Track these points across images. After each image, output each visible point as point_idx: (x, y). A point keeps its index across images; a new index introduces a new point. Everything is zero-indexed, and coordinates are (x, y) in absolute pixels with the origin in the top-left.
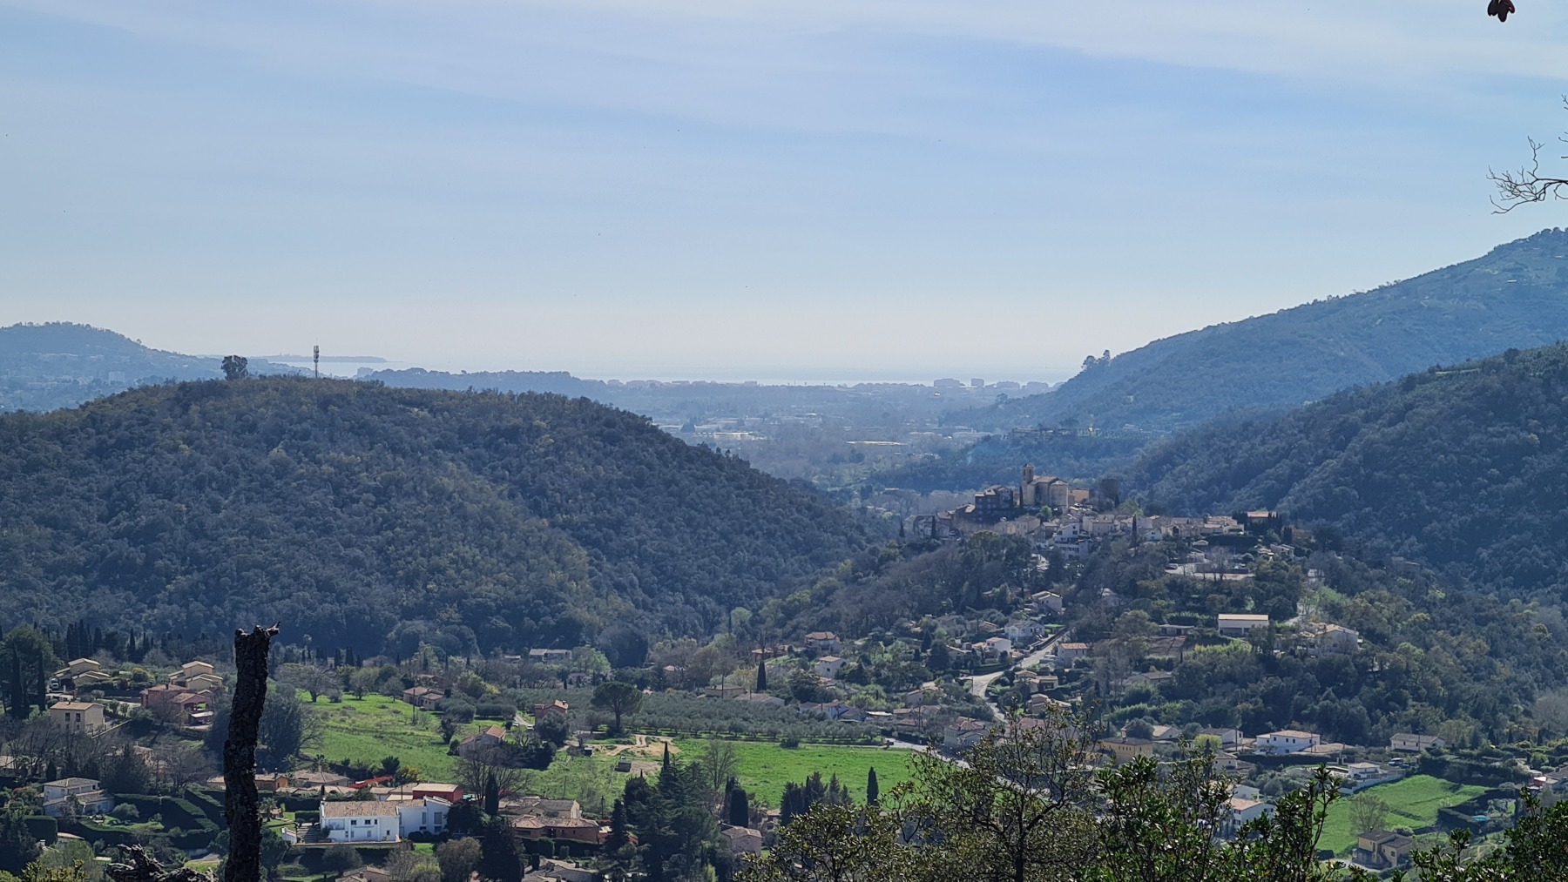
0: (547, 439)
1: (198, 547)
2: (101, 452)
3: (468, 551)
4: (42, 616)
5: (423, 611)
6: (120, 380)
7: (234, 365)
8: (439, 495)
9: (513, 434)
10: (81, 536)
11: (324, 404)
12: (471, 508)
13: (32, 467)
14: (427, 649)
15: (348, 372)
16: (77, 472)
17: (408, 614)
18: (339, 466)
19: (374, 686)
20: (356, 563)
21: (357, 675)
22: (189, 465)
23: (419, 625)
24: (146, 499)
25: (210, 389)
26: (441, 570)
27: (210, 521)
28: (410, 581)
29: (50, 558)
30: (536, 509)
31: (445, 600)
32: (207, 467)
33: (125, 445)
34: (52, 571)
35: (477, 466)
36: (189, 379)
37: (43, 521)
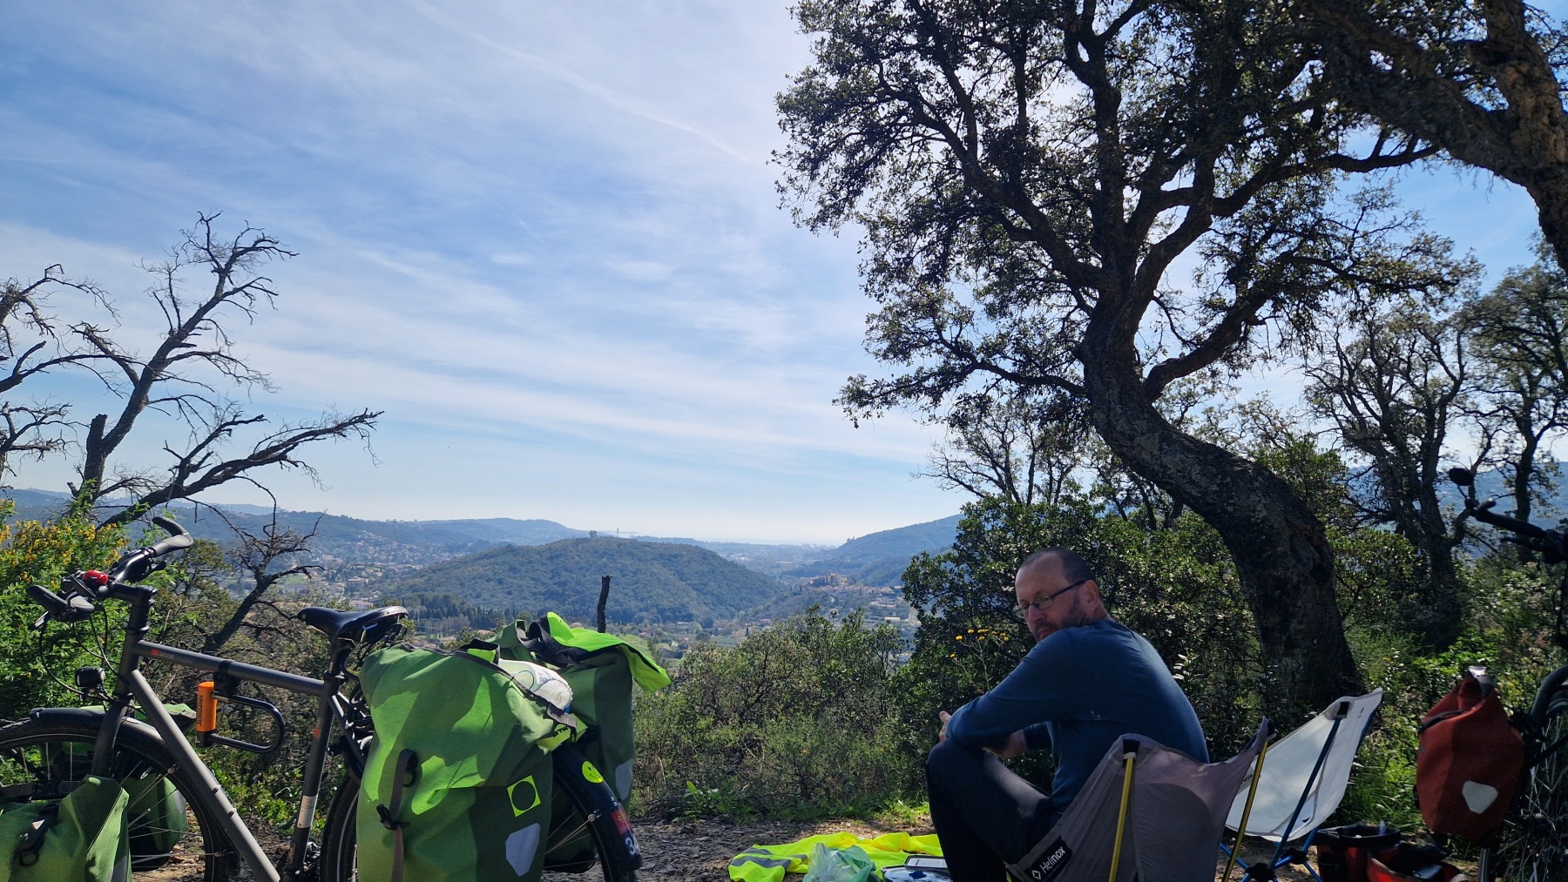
0: (686, 558)
1: (579, 588)
2: (551, 558)
3: (659, 591)
4: (530, 608)
5: (646, 609)
6: (558, 537)
7: (593, 533)
8: (653, 574)
9: (675, 556)
10: (543, 584)
11: (619, 546)
12: (662, 578)
13: (530, 562)
14: (646, 621)
15: (627, 537)
16: (543, 564)
17: (641, 610)
18: (623, 564)
19: (630, 632)
20: (626, 594)
21: (625, 628)
22: (577, 563)
23: (644, 614)
24: (564, 573)
25: (586, 540)
26: (651, 597)
27: (583, 580)
28: (642, 600)
29: (534, 590)
30: (681, 579)
31: (652, 606)
32: (582, 564)
33: (558, 556)
34: (534, 594)
35: (664, 565)
36: (579, 537)
37: (532, 579)
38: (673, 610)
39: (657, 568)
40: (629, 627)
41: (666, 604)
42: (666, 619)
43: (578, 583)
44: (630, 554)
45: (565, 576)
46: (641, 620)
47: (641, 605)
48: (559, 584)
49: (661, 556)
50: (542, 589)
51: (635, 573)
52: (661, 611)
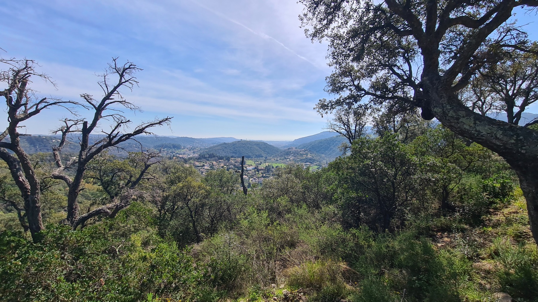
0: (261, 144)
3: (256, 151)
4: (230, 155)
6: (234, 141)
7: (241, 140)
9: (259, 144)
11: (247, 142)
12: (256, 149)
13: (229, 146)
15: (249, 140)
16: (232, 146)
18: (248, 146)
20: (249, 152)
22: (239, 146)
26: (254, 152)
29: (230, 152)
30: (260, 149)
31: (254, 154)
33: (235, 145)
36: (239, 141)
37: (230, 149)
38: (259, 155)
39: (255, 147)
40: (250, 159)
41: (257, 154)
42: (257, 157)
43: (239, 150)
44: (250, 144)
45: (236, 149)
46: (252, 157)
47: (252, 154)
48: (235, 150)
49: (256, 144)
50: (232, 151)
51: (250, 148)
52: (256, 155)
